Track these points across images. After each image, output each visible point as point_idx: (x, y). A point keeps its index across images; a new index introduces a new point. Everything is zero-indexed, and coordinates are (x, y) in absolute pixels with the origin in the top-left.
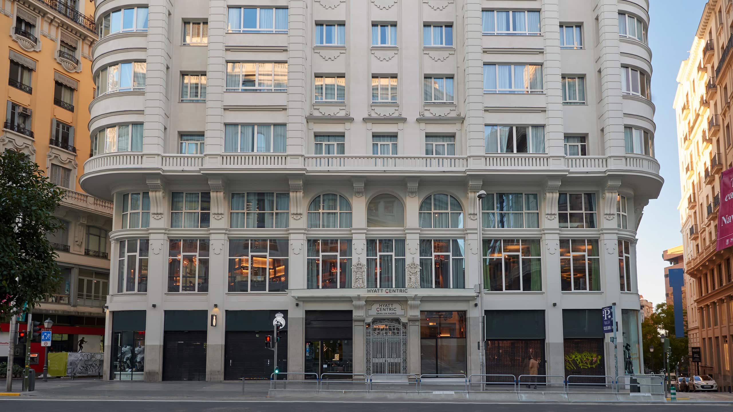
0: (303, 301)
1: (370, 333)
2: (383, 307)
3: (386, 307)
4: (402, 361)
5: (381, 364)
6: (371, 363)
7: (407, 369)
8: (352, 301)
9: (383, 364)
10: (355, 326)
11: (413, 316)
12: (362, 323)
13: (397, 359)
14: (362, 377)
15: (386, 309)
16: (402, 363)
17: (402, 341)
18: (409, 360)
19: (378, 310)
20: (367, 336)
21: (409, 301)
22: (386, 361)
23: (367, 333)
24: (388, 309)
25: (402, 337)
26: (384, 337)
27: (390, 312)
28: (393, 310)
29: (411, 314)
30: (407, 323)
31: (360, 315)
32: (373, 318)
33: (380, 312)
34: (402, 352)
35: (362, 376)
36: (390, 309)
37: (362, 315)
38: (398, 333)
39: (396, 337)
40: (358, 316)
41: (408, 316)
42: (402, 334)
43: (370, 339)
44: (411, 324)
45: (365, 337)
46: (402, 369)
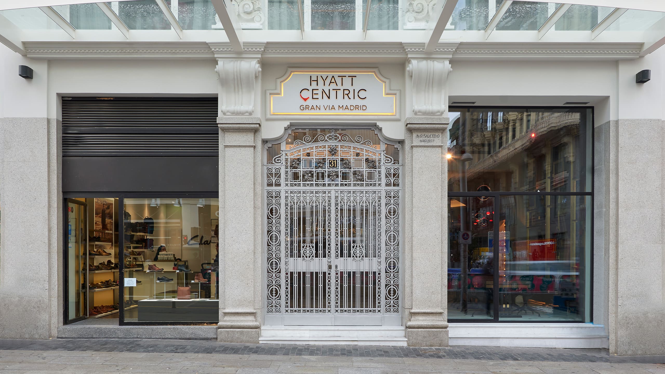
0: (51, 62)
1: (278, 175)
2: (321, 86)
3: (333, 86)
4: (383, 266)
5: (315, 276)
6: (283, 274)
7: (400, 292)
8: (215, 62)
9: (321, 275)
10: (226, 146)
11: (425, 113)
12: (248, 139)
13: (366, 259)
14: (249, 321)
15: (333, 94)
16: (383, 274)
17: (383, 201)
18: (407, 263)
19: (306, 94)
20: (270, 185)
21: (414, 62)
22: (330, 267)
23: (270, 175)
24: (340, 93)
25: (383, 188)
26: (327, 188)
27: (347, 102)
28: (358, 94)
29: (417, 108)
30: (401, 142)
31: (243, 108)
32: (287, 123)
33: (310, 102)
34: (384, 238)
35: (251, 318)
36: (346, 93)
37: (249, 108)
38: (370, 176)
39: (364, 188)
40: (234, 113)
41: (408, 114)
42: (384, 181)
43: (278, 196)
44: (416, 142)
45: (259, 188)
46: (383, 291)
